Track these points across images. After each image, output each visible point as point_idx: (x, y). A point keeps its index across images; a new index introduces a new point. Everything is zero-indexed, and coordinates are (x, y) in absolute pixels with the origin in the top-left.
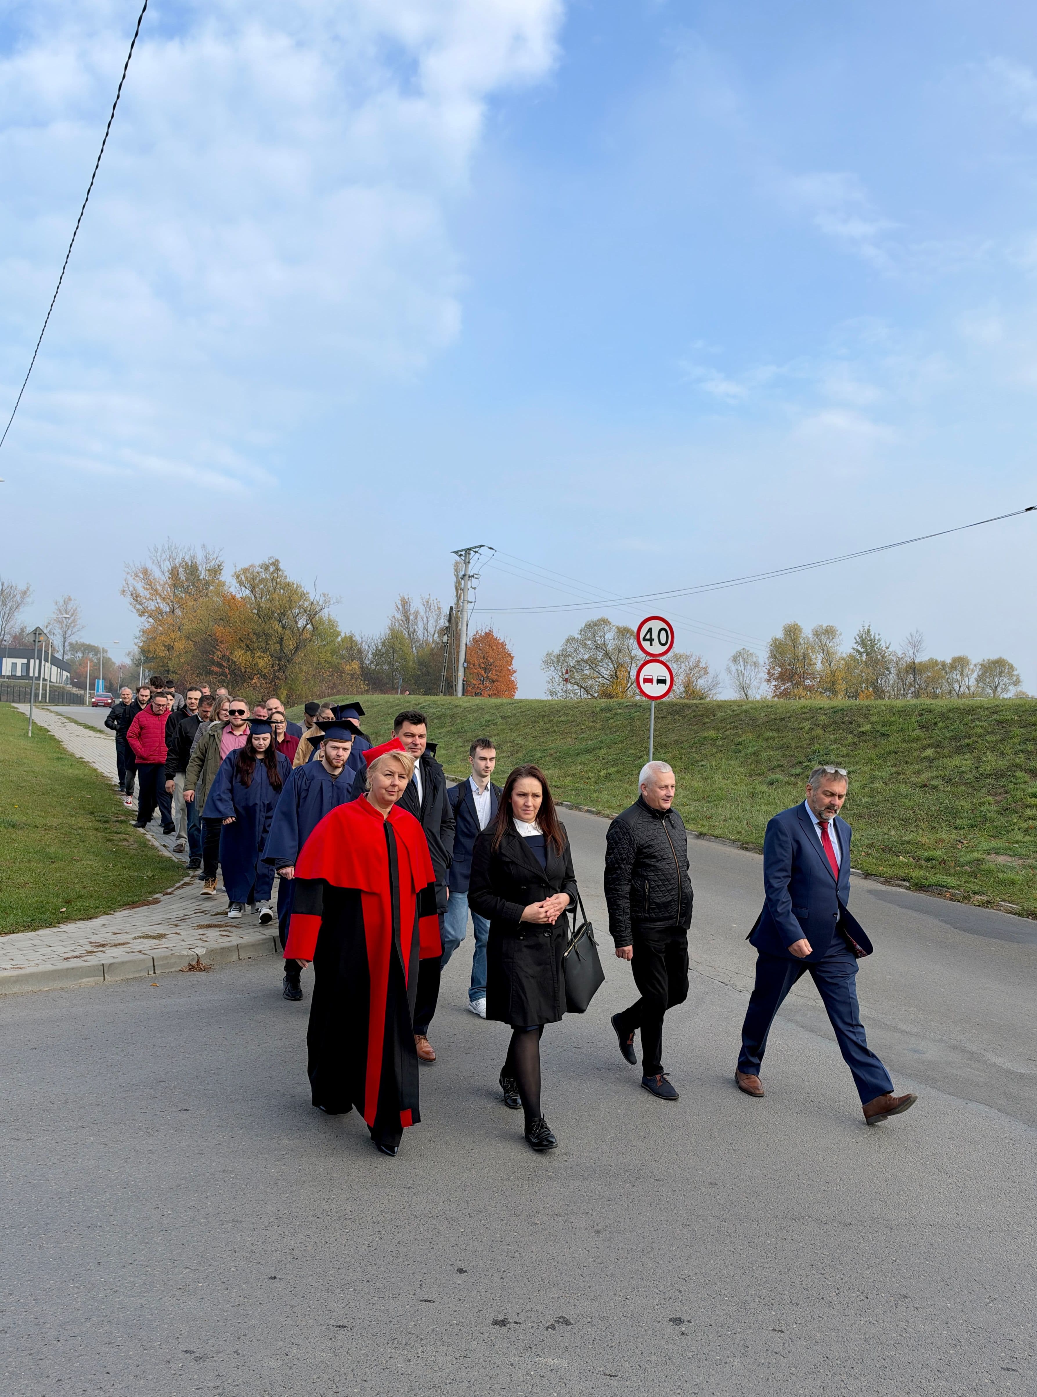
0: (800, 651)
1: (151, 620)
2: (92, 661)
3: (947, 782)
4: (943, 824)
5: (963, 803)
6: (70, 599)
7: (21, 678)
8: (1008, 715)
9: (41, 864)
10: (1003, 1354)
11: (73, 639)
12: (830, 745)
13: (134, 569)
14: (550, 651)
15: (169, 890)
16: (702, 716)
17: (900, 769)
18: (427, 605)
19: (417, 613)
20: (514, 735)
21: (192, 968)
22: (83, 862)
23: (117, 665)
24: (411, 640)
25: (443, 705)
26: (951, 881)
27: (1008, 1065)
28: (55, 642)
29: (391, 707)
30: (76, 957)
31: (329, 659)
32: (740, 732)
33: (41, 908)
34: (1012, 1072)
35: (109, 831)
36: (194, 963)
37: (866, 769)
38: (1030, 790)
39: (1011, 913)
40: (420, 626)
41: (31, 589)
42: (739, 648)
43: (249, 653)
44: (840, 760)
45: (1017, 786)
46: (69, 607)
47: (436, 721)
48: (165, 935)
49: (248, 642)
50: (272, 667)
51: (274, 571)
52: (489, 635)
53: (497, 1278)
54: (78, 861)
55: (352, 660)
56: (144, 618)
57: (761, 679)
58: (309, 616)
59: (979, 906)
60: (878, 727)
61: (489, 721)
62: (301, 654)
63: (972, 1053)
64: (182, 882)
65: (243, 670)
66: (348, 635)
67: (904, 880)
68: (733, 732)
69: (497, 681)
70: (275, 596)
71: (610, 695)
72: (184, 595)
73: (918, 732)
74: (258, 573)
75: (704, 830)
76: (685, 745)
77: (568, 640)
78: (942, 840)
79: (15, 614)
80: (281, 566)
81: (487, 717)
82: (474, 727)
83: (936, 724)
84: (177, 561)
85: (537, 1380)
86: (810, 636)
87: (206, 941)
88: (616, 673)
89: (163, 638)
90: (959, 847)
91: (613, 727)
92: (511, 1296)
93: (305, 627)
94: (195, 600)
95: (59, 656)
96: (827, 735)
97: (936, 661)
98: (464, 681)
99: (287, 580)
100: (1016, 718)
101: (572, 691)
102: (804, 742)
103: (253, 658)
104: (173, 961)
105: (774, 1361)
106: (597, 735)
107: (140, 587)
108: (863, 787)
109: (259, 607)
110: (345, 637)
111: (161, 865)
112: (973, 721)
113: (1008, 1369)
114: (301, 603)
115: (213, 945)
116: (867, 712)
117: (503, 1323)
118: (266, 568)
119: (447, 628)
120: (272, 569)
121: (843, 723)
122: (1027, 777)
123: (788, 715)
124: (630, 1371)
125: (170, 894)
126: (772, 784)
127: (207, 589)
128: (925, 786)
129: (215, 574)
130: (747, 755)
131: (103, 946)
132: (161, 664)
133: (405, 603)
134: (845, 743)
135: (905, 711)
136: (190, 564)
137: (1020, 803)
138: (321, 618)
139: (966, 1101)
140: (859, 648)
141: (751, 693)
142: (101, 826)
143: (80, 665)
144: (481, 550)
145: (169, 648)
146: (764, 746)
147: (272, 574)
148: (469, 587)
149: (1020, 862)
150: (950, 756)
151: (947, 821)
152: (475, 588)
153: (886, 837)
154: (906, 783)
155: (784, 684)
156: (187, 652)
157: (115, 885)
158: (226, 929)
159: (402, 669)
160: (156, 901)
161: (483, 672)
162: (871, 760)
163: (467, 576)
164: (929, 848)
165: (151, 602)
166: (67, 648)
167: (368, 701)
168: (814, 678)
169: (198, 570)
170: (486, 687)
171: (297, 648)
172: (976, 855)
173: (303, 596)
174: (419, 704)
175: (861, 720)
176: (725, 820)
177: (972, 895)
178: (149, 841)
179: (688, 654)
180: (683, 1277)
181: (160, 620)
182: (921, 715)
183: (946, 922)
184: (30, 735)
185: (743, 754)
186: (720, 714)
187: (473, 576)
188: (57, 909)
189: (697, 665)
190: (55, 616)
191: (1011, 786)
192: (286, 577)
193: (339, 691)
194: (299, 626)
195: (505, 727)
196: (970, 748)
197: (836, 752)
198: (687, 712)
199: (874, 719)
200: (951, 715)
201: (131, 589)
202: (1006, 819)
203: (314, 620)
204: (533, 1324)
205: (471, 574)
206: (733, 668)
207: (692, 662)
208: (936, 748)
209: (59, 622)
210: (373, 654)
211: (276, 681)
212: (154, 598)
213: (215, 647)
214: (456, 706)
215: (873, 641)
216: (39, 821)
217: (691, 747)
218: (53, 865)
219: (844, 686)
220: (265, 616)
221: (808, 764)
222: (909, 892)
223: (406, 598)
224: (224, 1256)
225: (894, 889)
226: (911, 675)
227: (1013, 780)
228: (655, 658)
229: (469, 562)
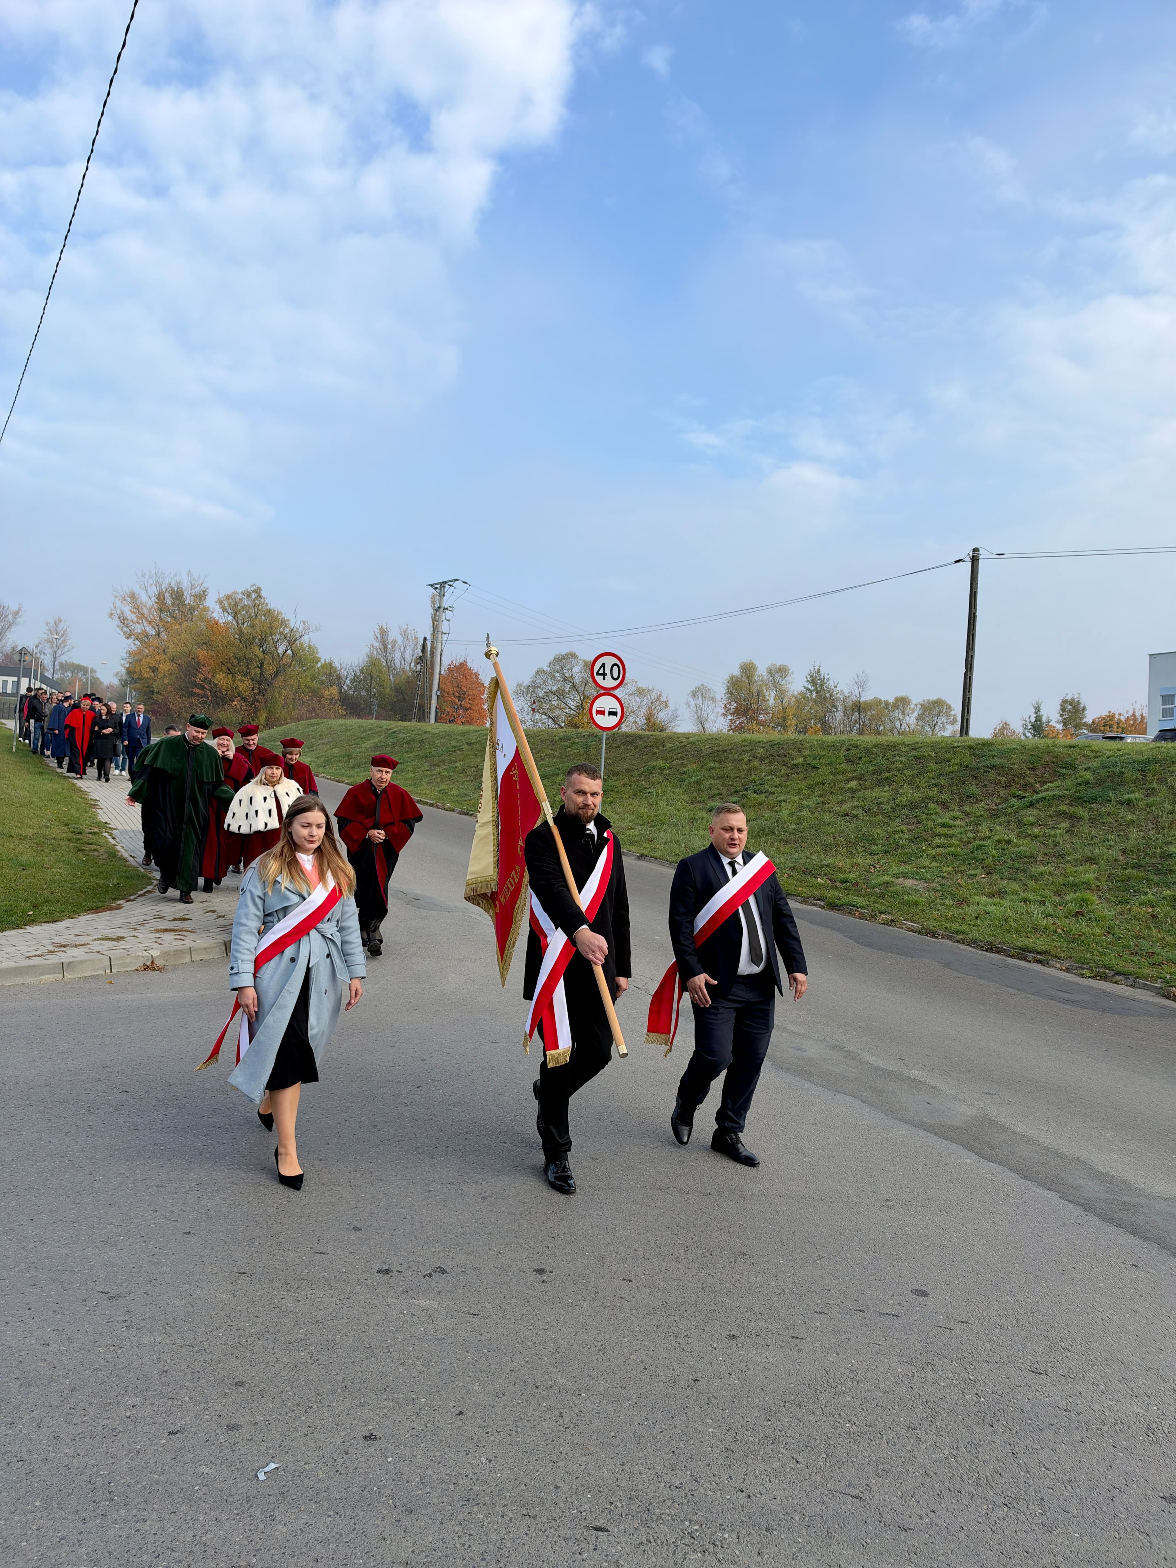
0: (755, 689)
1: (137, 642)
2: (80, 681)
3: (866, 812)
4: (860, 850)
5: (879, 831)
6: (60, 620)
7: (12, 695)
8: (925, 752)
9: (13, 871)
10: (819, 1301)
11: (63, 659)
12: (765, 776)
13: (122, 593)
14: (521, 682)
15: (132, 897)
16: (652, 746)
17: (826, 799)
18: (405, 634)
19: (394, 642)
20: (479, 760)
21: (146, 968)
22: (52, 870)
23: (105, 684)
24: (389, 667)
25: (413, 731)
26: (861, 901)
27: (880, 1063)
28: (45, 662)
29: (364, 732)
30: (38, 956)
31: (309, 684)
32: (686, 762)
33: (9, 912)
34: (882, 1069)
35: (81, 841)
36: (149, 963)
37: (796, 798)
38: (940, 820)
39: (912, 931)
40: (398, 654)
41: (22, 609)
42: (698, 684)
43: (230, 676)
44: (774, 789)
45: (928, 816)
46: (60, 628)
47: (405, 746)
48: (123, 937)
49: (230, 666)
50: (253, 690)
51: (256, 598)
52: (463, 665)
53: (387, 1236)
54: (47, 868)
55: (331, 686)
56: (130, 640)
57: (717, 713)
58: (289, 642)
59: (884, 924)
60: (810, 761)
61: (455, 747)
62: (281, 678)
63: (849, 1052)
64: (145, 890)
65: (224, 693)
66: (327, 661)
67: (820, 900)
68: (680, 762)
69: (470, 708)
70: (257, 622)
71: (576, 725)
72: (169, 619)
73: (844, 766)
74: (240, 599)
75: (645, 852)
76: (636, 773)
77: (537, 673)
78: (857, 864)
79: (7, 633)
80: (263, 594)
81: (454, 743)
82: (441, 752)
83: (861, 758)
84: (163, 586)
85: (409, 1318)
86: (765, 674)
87: (161, 944)
88: (582, 704)
89: (148, 660)
90: (872, 870)
91: (570, 755)
92: (397, 1250)
93: (285, 653)
94: (180, 624)
95: (48, 674)
96: (763, 767)
97: (880, 700)
98: (437, 708)
99: (268, 607)
100: (933, 754)
101: (541, 720)
102: (743, 773)
103: (234, 681)
104: (129, 960)
105: (619, 1304)
106: (555, 763)
107: (127, 610)
108: (791, 815)
109: (241, 633)
110: (325, 663)
111: (127, 874)
112: (894, 756)
113: (820, 1313)
114: (281, 629)
115: (166, 947)
116: (801, 746)
117: (387, 1272)
118: (248, 595)
119: (420, 657)
120: (254, 596)
121: (778, 756)
122: (938, 809)
123: (730, 747)
124: (492, 1311)
125: (133, 900)
126: (710, 811)
127: (191, 613)
128: (847, 815)
129: (200, 600)
130: (690, 783)
131: (64, 946)
132: (146, 685)
133: (383, 633)
134: (779, 774)
135: (834, 746)
136: (176, 589)
137: (930, 832)
138: (301, 645)
139: (834, 1093)
140: (810, 686)
141: (707, 726)
142: (75, 837)
143: (70, 684)
144: (456, 584)
145: (154, 670)
146: (707, 776)
147: (254, 600)
148: (443, 619)
149: (926, 885)
150: (871, 788)
151: (863, 846)
152: (449, 620)
153: (808, 860)
154: (830, 812)
155: (739, 718)
156: (171, 674)
157: (82, 892)
158: (181, 933)
159: (380, 695)
160: (119, 907)
161: (457, 701)
162: (801, 790)
163: (442, 609)
164: (845, 871)
165: (137, 625)
166: (57, 667)
167: (342, 725)
168: (767, 714)
169: (183, 595)
170: (459, 715)
171: (277, 673)
172: (886, 878)
173: (284, 623)
174: (391, 729)
175: (795, 754)
176: (666, 843)
177: (878, 914)
178: (119, 852)
179: (650, 688)
180: (553, 1236)
181: (145, 643)
182: (848, 750)
183: (850, 938)
184: (14, 750)
185: (686, 783)
186: (668, 745)
187: (447, 609)
188: (24, 912)
189: (658, 699)
190: (45, 637)
191: (924, 816)
192: (267, 604)
193: (317, 715)
194: (279, 652)
195: (470, 753)
196: (889, 781)
197: (769, 782)
198: (639, 743)
199: (806, 753)
200: (875, 750)
201: (119, 612)
202: (917, 846)
203: (294, 645)
204: (413, 1273)
205: (446, 607)
206: (692, 703)
207: (654, 696)
208: (859, 780)
209: (50, 642)
210: (351, 680)
211: (256, 703)
212: (140, 621)
213: (197, 670)
214: (425, 732)
215: (822, 680)
216: (15, 831)
217: (640, 775)
218: (24, 872)
219: (794, 722)
220: (246, 641)
221: (745, 793)
222: (823, 910)
223: (385, 627)
224: (146, 1215)
225: (809, 907)
226: (857, 713)
227: (926, 811)
228: (608, 692)
229: (444, 595)
